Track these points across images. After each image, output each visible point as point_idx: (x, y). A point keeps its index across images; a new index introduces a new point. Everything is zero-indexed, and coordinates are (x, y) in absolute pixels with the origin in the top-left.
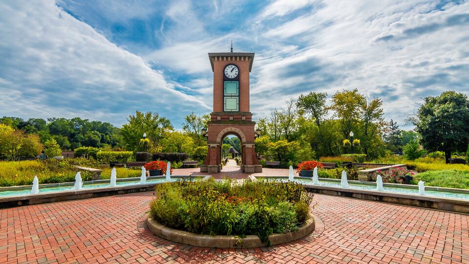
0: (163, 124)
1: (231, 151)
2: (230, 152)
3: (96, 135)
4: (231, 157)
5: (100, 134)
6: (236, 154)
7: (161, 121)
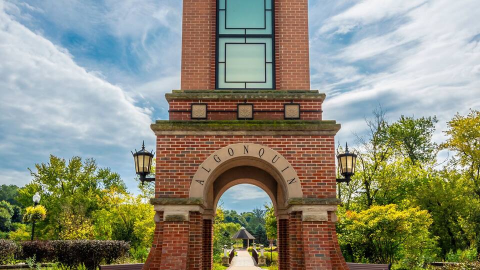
0: (105, 182)
1: (242, 235)
2: (239, 237)
3: (3, 209)
4: (242, 246)
5: (11, 207)
6: (251, 241)
7: (102, 175)
